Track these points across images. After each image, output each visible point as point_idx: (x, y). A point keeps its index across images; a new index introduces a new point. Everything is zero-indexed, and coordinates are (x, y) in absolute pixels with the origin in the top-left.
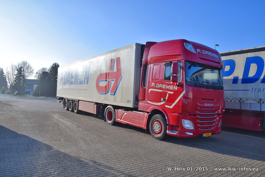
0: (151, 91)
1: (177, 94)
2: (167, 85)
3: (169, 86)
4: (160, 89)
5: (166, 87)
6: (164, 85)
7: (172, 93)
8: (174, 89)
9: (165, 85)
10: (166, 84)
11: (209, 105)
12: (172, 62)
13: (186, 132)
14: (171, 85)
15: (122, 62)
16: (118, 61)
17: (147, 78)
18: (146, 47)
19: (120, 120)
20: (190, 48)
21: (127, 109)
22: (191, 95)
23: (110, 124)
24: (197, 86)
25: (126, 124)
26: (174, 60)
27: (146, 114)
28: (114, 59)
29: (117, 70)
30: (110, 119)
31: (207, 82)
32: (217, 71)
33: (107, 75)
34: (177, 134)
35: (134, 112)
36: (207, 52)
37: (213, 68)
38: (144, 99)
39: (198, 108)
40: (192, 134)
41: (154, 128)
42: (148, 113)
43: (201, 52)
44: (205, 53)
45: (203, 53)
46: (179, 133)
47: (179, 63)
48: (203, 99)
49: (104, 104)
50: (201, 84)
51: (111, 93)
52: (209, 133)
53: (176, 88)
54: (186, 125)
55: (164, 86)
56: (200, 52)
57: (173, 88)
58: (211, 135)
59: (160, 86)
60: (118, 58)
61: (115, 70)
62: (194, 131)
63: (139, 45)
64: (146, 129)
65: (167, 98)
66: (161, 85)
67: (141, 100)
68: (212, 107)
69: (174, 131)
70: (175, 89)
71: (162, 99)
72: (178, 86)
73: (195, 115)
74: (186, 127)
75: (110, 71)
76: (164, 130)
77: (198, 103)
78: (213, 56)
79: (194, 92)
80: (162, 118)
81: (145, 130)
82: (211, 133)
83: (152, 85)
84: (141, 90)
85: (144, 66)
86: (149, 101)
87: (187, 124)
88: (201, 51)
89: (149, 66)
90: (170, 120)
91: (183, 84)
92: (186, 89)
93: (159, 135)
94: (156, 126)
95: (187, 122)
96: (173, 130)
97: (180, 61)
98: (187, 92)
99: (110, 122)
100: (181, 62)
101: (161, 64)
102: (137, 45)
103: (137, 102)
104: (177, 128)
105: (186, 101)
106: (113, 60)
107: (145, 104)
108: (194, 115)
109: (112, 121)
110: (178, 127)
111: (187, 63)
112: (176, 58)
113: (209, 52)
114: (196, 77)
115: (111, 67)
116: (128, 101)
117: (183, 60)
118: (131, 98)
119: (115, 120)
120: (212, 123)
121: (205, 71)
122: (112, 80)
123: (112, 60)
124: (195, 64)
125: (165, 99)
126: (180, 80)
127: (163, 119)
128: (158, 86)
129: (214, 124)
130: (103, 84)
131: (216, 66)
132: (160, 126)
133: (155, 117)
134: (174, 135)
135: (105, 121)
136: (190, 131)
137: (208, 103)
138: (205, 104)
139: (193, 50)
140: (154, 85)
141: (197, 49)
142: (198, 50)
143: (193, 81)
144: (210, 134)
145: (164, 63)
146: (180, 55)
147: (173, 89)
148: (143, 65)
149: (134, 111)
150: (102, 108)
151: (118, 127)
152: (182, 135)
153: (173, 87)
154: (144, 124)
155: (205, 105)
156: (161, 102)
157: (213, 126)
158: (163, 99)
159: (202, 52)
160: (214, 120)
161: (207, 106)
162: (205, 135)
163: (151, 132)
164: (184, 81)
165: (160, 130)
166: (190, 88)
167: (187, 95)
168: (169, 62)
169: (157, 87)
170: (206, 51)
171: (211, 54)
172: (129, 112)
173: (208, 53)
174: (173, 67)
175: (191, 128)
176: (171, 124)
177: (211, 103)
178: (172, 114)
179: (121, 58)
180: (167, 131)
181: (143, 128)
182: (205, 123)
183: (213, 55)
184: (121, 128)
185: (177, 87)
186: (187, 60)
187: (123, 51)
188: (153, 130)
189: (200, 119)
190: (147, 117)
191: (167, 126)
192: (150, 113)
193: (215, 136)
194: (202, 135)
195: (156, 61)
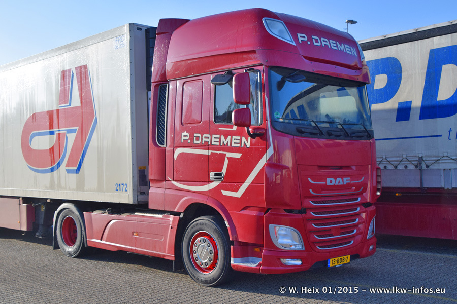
0: (182, 154)
1: (250, 157)
2: (223, 137)
3: (229, 137)
4: (206, 146)
5: (220, 142)
6: (214, 136)
7: (238, 155)
8: (242, 146)
9: (218, 136)
10: (220, 133)
11: (339, 181)
12: (233, 72)
13: (282, 260)
14: (232, 134)
15: (95, 79)
16: (83, 76)
17: (169, 120)
18: (158, 34)
19: (99, 241)
20: (280, 32)
21: (116, 208)
22: (288, 159)
23: (70, 254)
24: (304, 133)
25: (116, 249)
26: (238, 67)
27: (171, 218)
28: (70, 70)
29: (82, 103)
30: (70, 240)
31: (330, 120)
32: (354, 91)
33: (52, 119)
34: (260, 265)
35: (136, 216)
36: (324, 42)
37: (342, 84)
38: (162, 178)
39: (311, 190)
40: (299, 263)
41: (195, 256)
42: (177, 214)
43: (309, 43)
44: (319, 44)
45: (315, 43)
46: (264, 263)
47: (251, 74)
48: (322, 167)
49: (48, 201)
50: (314, 127)
51: (67, 168)
52: (345, 257)
53: (247, 142)
54: (280, 240)
55: (215, 140)
56: (306, 41)
57: (238, 141)
58: (349, 261)
59: (205, 138)
60: (81, 67)
61: (76, 102)
62: (305, 255)
63: (141, 29)
64: (173, 259)
65: (224, 171)
66: (207, 135)
67: (154, 181)
68: (348, 186)
69: (251, 258)
70: (245, 144)
71: (212, 175)
72: (253, 136)
73: (303, 211)
74: (282, 244)
75: (62, 106)
76: (225, 258)
77: (309, 179)
78: (342, 52)
79: (296, 150)
80: (214, 227)
81: (171, 261)
82: (349, 256)
83: (183, 138)
84: (153, 152)
85: (156, 86)
86: (175, 181)
87: (285, 236)
88: (310, 39)
89: (170, 87)
90: (239, 230)
91: (266, 130)
92: (276, 141)
93: (212, 274)
94: (200, 249)
95: (283, 232)
96: (248, 256)
97: (256, 68)
98: (278, 152)
99: (70, 249)
100: (257, 71)
101: (204, 78)
102: (135, 28)
103: (143, 189)
104: (257, 250)
105: (277, 175)
106: (67, 74)
107: (168, 191)
108: (300, 212)
109: (75, 246)
110: (261, 246)
111: (273, 73)
112: (243, 60)
113: (331, 41)
114: (300, 108)
115: (65, 95)
116: (120, 187)
117: (262, 65)
118: (127, 176)
119: (83, 241)
120: (349, 229)
121: (322, 92)
122: (69, 132)
123: (65, 75)
124: (293, 75)
125: (220, 175)
126: (256, 119)
127: (219, 229)
128: (198, 139)
129: (355, 231)
130: (42, 143)
131: (350, 77)
132: (211, 248)
133: (197, 225)
134: (251, 268)
135: (57, 247)
136: (293, 254)
137: (335, 177)
138: (329, 180)
139: (287, 38)
140: (187, 138)
141: (299, 35)
142: (302, 37)
143: (292, 121)
144: (347, 259)
145: (212, 76)
146: (253, 52)
147: (238, 145)
148: (153, 85)
149: (136, 214)
150: (46, 211)
151: (96, 262)
152: (273, 268)
153: (241, 140)
154: (169, 247)
155: (328, 184)
156: (210, 182)
157: (354, 236)
158: (216, 175)
159: (312, 42)
160: (355, 220)
161: (332, 184)
162: (333, 263)
163: (188, 265)
164: (269, 122)
165: (212, 258)
166: (286, 141)
167: (279, 159)
168: (223, 73)
169: (195, 142)
170: (322, 39)
171: (337, 46)
172: (124, 216)
173: (328, 43)
174: (235, 85)
175: (295, 245)
176: (240, 240)
177: (342, 177)
178: (240, 213)
179: (90, 68)
180: (232, 259)
181: (166, 258)
182: (330, 229)
183: (342, 47)
184: (103, 263)
185: (249, 138)
186: (273, 65)
187: (94, 46)
188: (193, 261)
189: (318, 221)
190: (175, 227)
191: (232, 247)
192: (182, 216)
193: (360, 263)
194: (326, 263)
195: (190, 71)
